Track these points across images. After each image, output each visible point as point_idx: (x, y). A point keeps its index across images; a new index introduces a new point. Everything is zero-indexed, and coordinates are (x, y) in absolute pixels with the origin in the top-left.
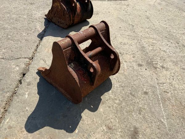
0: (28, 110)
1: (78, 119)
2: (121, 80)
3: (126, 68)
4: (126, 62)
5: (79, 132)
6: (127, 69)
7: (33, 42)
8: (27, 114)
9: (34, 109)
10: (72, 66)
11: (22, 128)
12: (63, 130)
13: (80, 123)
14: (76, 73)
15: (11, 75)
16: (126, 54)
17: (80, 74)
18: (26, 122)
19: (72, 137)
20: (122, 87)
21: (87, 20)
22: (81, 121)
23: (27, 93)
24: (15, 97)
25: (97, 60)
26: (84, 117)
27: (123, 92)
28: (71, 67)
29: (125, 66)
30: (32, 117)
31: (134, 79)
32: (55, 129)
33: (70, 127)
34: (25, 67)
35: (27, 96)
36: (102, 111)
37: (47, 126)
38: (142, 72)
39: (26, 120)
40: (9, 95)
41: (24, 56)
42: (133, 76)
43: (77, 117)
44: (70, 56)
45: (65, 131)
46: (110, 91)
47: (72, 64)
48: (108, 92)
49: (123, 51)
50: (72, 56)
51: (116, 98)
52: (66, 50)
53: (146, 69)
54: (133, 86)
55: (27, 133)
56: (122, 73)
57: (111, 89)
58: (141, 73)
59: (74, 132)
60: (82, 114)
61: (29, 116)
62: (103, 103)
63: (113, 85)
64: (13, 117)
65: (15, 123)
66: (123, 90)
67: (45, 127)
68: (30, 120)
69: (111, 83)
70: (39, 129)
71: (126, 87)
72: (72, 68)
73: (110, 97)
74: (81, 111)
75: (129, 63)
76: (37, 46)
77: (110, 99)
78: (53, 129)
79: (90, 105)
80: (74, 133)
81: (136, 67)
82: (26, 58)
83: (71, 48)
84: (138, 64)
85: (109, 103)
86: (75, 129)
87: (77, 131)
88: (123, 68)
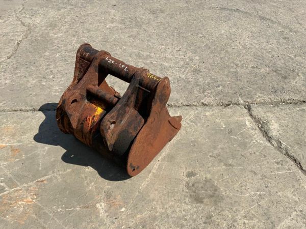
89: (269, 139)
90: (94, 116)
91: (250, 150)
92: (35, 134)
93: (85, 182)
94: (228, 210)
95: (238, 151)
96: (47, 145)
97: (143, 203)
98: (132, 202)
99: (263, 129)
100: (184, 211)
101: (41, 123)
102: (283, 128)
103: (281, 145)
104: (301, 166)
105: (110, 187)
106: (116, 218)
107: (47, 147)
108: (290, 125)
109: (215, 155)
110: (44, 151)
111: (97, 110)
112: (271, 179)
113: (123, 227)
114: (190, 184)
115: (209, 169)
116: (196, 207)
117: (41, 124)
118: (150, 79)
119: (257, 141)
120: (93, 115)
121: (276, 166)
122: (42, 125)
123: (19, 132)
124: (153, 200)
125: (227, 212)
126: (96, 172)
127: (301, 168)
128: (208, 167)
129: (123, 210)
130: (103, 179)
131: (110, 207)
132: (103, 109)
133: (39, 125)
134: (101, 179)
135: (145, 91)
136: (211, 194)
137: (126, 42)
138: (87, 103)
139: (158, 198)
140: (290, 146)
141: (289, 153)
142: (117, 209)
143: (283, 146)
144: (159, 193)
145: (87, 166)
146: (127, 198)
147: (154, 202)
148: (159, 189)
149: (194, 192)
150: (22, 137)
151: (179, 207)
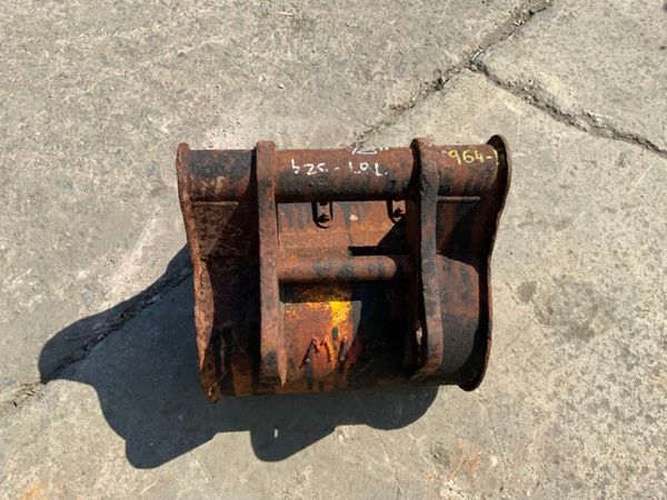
89: (568, 119)
90: (335, 331)
91: (565, 167)
92: (122, 453)
93: (370, 468)
94: (637, 316)
95: (549, 181)
96: (188, 454)
97: (512, 416)
98: (492, 432)
99: (541, 104)
100: (583, 374)
101: (99, 412)
102: (570, 81)
103: (595, 121)
104: (653, 146)
105: (424, 437)
106: (502, 489)
107: (193, 459)
108: (574, 66)
109: (524, 219)
110: (198, 476)
111: (330, 311)
112: (639, 205)
113: (528, 494)
114: (545, 313)
115: (543, 256)
116: (593, 351)
117: (105, 413)
118: (470, 167)
119: (558, 138)
120: (330, 330)
121: (624, 171)
122: (108, 415)
123: (72, 478)
124: (522, 397)
125: (638, 319)
126: (365, 427)
127: (656, 150)
128: (538, 254)
129: (494, 461)
130: (395, 431)
131: (469, 477)
132: (346, 300)
133: (103, 420)
134: (391, 436)
135: (463, 202)
136: (590, 305)
137: (48, 25)
138: (287, 308)
139: (525, 384)
140: (609, 114)
141: (618, 129)
142: (483, 470)
143: (600, 122)
144: (516, 373)
145: (332, 430)
146: (478, 433)
147: (526, 400)
148: (509, 366)
149: (564, 324)
150: (99, 485)
151: (571, 374)
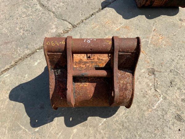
0: (26, 78)
1: (48, 120)
2: (130, 117)
3: (155, 107)
4: (165, 98)
5: (38, 131)
6: (155, 109)
7: (92, 8)
8: (22, 80)
9: (30, 80)
10: (58, 73)
11: (10, 89)
12: (29, 118)
13: (47, 124)
14: (56, 84)
15: (44, 34)
16: (178, 88)
17: (60, 87)
18: (16, 87)
19: (29, 131)
20: (123, 126)
21: (180, 7)
22: (49, 124)
23: (38, 61)
24: (29, 58)
25: (95, 84)
26: (55, 123)
27: (117, 133)
28: (55, 74)
29: (157, 104)
30: (22, 87)
31: (149, 130)
32: (26, 112)
33: (37, 121)
34: (61, 33)
35: (36, 64)
36: (75, 133)
37: (23, 104)
38: (170, 128)
39: (17, 85)
40: (27, 53)
41: (70, 21)
42: (152, 125)
43: (49, 117)
44: (58, 61)
45: (30, 121)
46: (105, 119)
47: (60, 70)
48: (102, 118)
49: (179, 81)
50: (61, 63)
51: (102, 131)
52: (54, 54)
53: (179, 130)
54: (135, 136)
55: (8, 97)
56: (142, 110)
57: (108, 119)
58: (166, 129)
59: (35, 128)
60: (56, 119)
61: (21, 83)
62: (84, 126)
63: (114, 115)
64: (13, 75)
65: (10, 81)
66: (120, 130)
67: (22, 104)
68: (19, 88)
69: (116, 111)
70: (16, 101)
71: (126, 130)
72: (55, 76)
73: (97, 125)
74: (58, 114)
75: (167, 104)
76: (93, 14)
77: (94, 127)
78: (25, 110)
79: (71, 116)
80: (33, 129)
81: (169, 116)
82: (70, 23)
83: (62, 54)
84: (178, 115)
85: (89, 129)
86: (37, 127)
87: (37, 129)
88: (150, 105)
